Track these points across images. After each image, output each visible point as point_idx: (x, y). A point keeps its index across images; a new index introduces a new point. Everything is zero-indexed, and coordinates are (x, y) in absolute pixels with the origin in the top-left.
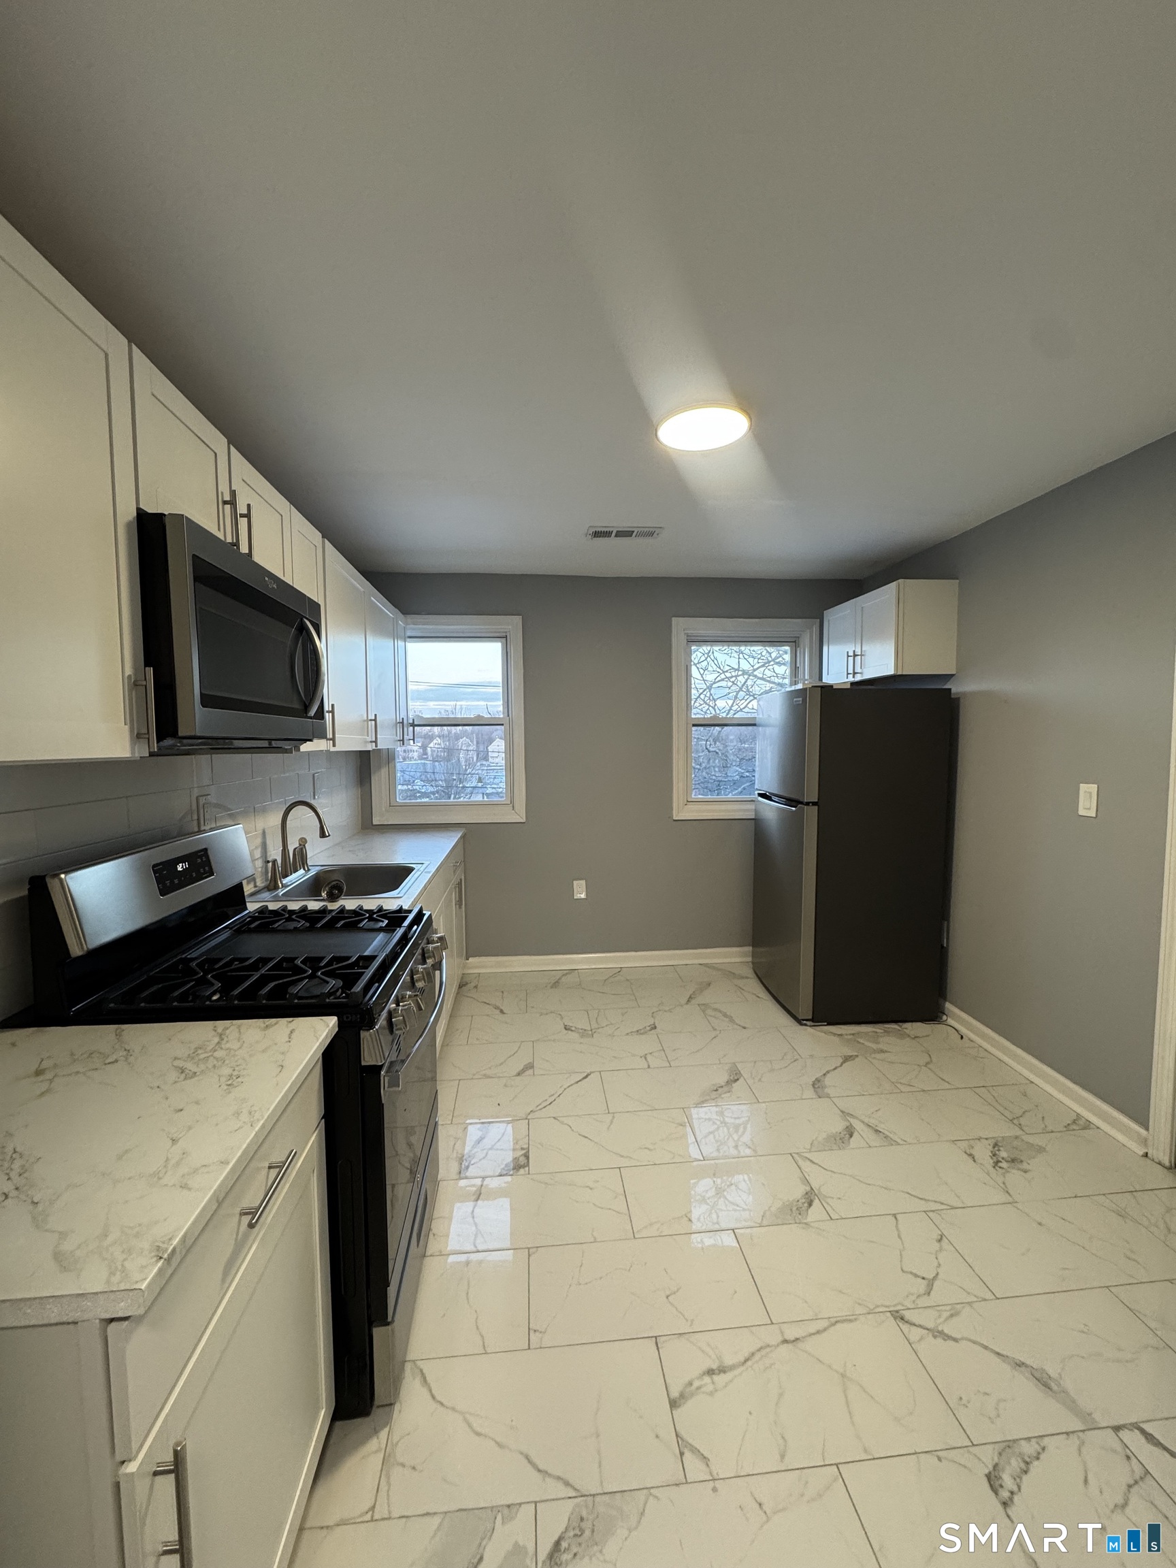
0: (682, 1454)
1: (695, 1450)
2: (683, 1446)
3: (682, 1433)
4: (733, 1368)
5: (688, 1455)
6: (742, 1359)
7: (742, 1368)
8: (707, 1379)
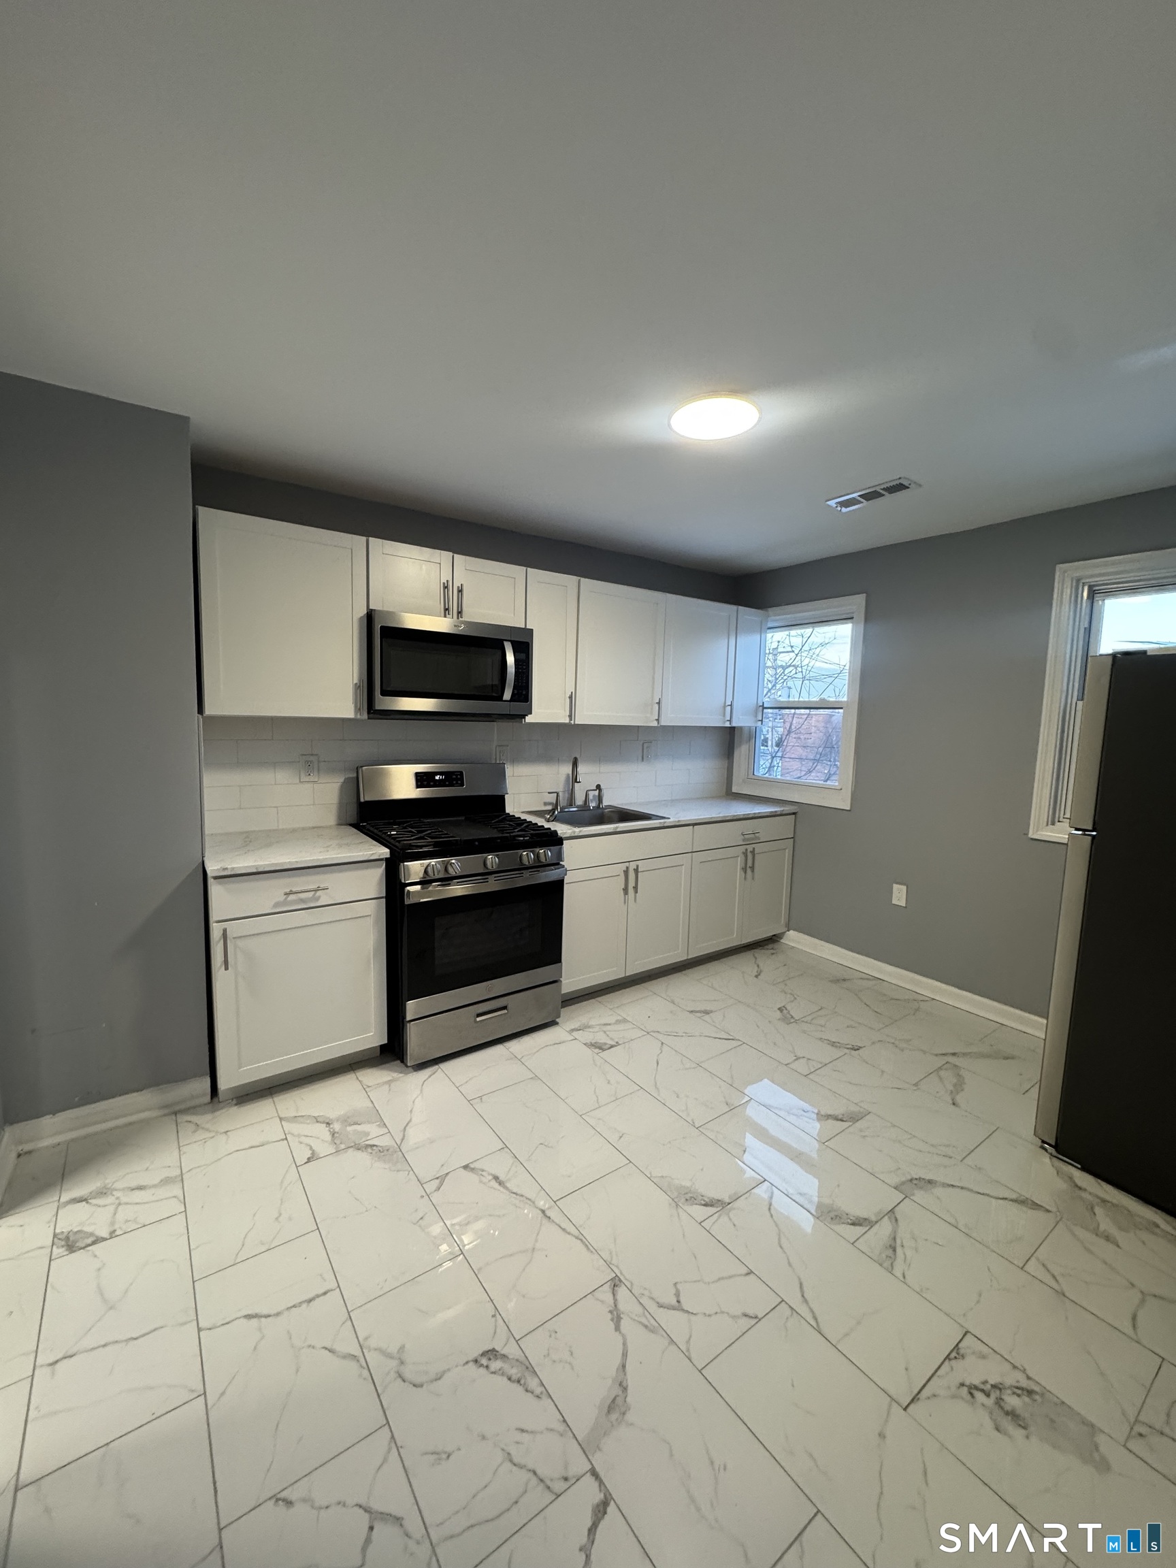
0: (437, 1178)
1: (441, 1184)
2: (442, 1179)
3: (450, 1175)
4: (506, 1188)
5: (438, 1181)
6: (515, 1191)
7: (508, 1192)
8: (490, 1177)
